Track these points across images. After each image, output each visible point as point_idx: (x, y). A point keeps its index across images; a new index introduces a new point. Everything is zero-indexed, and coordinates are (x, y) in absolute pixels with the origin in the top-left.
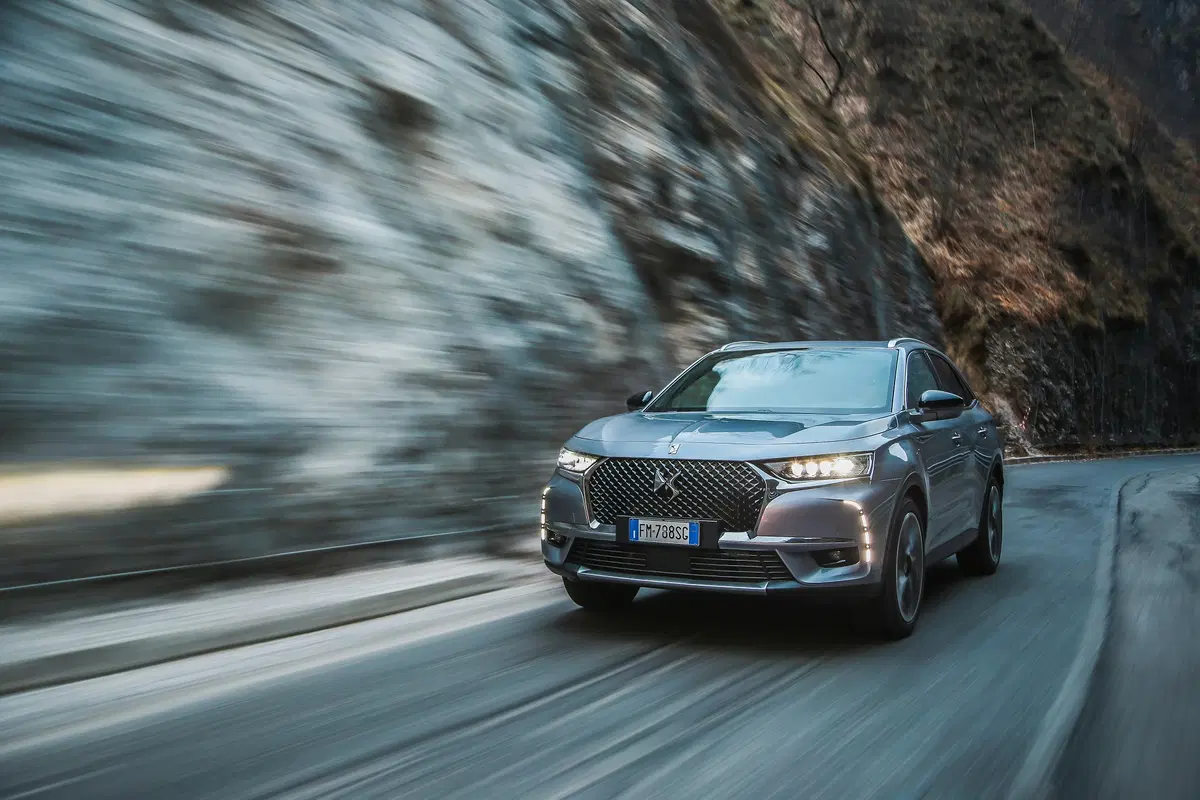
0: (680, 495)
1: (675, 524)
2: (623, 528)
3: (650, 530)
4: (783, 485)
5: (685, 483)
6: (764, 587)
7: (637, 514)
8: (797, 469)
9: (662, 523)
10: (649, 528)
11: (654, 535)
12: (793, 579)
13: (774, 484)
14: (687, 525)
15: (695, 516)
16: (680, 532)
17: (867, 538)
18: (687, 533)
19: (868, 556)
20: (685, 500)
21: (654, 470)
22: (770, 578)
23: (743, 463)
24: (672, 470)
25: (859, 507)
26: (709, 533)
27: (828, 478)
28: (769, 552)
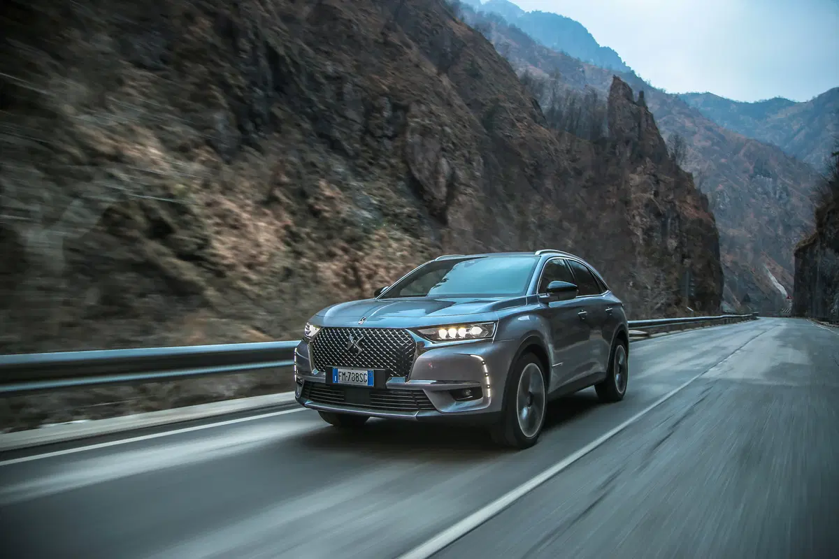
0: (363, 352)
1: (359, 372)
2: (330, 374)
3: (346, 375)
4: (430, 344)
5: (366, 344)
6: (415, 415)
7: (339, 365)
8: (442, 333)
9: (352, 371)
10: (344, 374)
11: (347, 379)
12: (435, 409)
13: (423, 344)
14: (366, 372)
15: (372, 366)
16: (363, 376)
17: (488, 381)
18: (366, 378)
19: (489, 393)
20: (366, 355)
21: (348, 335)
22: (420, 409)
23: (403, 330)
24: (359, 335)
25: (482, 359)
26: (379, 377)
27: (464, 339)
28: (419, 392)
